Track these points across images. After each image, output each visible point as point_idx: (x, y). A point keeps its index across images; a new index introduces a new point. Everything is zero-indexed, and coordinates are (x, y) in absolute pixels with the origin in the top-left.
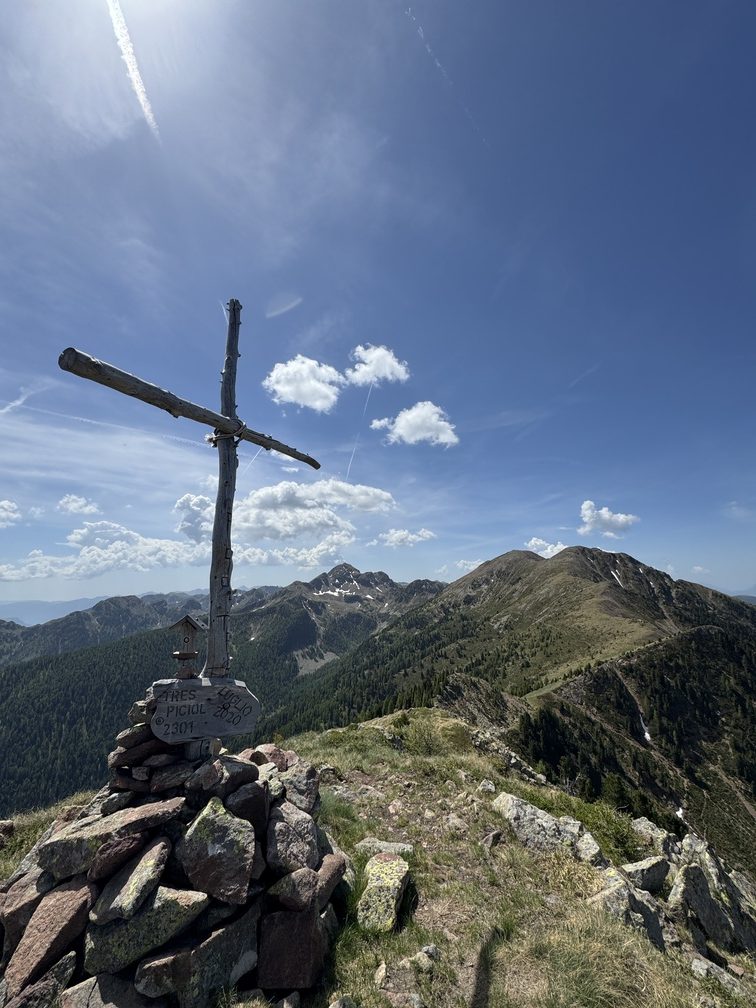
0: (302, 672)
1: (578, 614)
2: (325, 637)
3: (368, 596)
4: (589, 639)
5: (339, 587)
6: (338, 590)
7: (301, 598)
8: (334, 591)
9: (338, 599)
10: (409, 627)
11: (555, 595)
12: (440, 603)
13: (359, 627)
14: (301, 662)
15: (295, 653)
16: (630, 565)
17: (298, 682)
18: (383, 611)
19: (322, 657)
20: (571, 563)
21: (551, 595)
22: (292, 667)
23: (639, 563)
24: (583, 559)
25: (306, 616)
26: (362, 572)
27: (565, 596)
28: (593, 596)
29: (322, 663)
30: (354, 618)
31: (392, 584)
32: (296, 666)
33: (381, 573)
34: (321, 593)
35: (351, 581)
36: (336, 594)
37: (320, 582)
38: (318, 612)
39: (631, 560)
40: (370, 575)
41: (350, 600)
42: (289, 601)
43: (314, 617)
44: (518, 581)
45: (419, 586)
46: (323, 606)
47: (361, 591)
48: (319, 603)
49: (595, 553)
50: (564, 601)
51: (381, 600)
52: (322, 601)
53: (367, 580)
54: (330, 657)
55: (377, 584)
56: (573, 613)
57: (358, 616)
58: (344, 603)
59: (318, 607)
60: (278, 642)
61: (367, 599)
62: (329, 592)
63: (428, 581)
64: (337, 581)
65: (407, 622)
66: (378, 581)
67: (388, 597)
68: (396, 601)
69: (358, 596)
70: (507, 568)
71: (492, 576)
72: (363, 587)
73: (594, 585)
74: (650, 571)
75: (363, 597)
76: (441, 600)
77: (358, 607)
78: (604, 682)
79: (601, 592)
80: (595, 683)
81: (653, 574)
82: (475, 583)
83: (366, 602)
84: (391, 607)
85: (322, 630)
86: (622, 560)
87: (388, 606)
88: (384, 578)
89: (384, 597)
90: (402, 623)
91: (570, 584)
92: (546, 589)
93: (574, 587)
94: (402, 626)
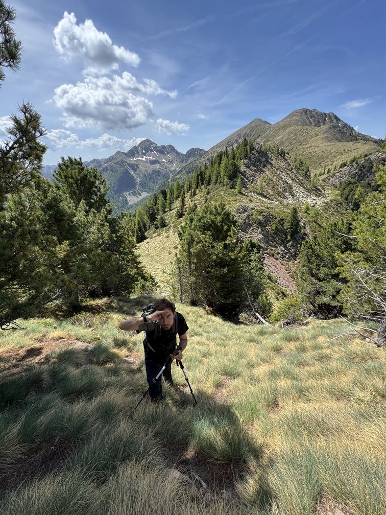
0: (130, 203)
1: (307, 146)
2: (141, 184)
3: (164, 160)
4: (320, 158)
5: (145, 155)
6: (145, 157)
7: (123, 161)
8: (143, 158)
9: (146, 162)
10: (188, 173)
11: (287, 139)
12: (207, 158)
13: (159, 178)
14: (129, 198)
15: (125, 193)
17: (128, 208)
18: (172, 169)
19: (140, 195)
20: (297, 120)
21: (284, 139)
22: (124, 201)
24: (305, 117)
25: (127, 172)
26: (159, 145)
27: (295, 139)
28: (317, 135)
29: (140, 198)
30: (157, 173)
31: (178, 153)
32: (126, 200)
33: (170, 146)
34: (135, 159)
35: (152, 151)
36: (144, 159)
37: (133, 152)
38: (135, 170)
40: (164, 147)
41: (153, 162)
42: (116, 163)
43: (132, 173)
44: (258, 137)
45: (193, 152)
46: (137, 166)
47: (159, 157)
48: (134, 164)
49: (313, 113)
50: (294, 142)
51: (171, 162)
52: (136, 163)
53: (162, 150)
54: (144, 195)
55: (168, 153)
56: (304, 146)
57: (159, 171)
58: (149, 165)
59: (135, 167)
60: (113, 187)
61: (163, 162)
62: (140, 158)
63: (198, 149)
64: (144, 151)
65: (187, 170)
66: (169, 151)
67: (175, 160)
68: (180, 162)
69: (157, 160)
70: (250, 132)
71: (240, 137)
72: (160, 154)
73: (318, 129)
74: (345, 125)
75: (160, 161)
76: (207, 155)
77: (158, 166)
78: (367, 171)
79: (323, 132)
80: (360, 172)
81: (347, 127)
82: (229, 143)
83: (162, 163)
84: (177, 166)
85: (138, 180)
86: (330, 118)
87: (176, 166)
88: (172, 149)
89: (173, 160)
90: (184, 171)
91: (299, 131)
92: (281, 136)
93: (302, 132)
94: (184, 173)
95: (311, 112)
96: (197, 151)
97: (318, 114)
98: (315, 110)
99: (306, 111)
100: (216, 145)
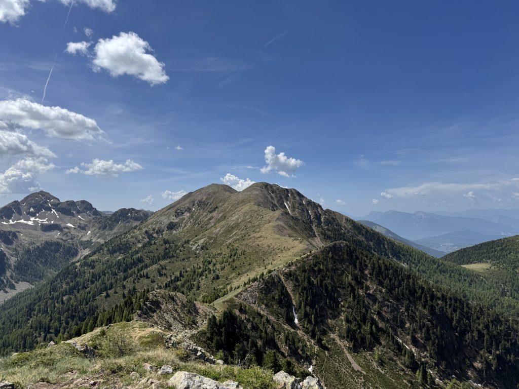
1: (258, 235)
2: (17, 268)
3: (69, 225)
4: (265, 254)
5: (33, 215)
6: (32, 219)
8: (29, 220)
9: (34, 227)
10: (112, 252)
11: (243, 221)
12: (144, 230)
13: (58, 255)
16: (297, 198)
18: (85, 239)
19: (13, 287)
20: (257, 195)
21: (240, 221)
23: (303, 196)
24: (266, 192)
26: (62, 201)
27: (250, 222)
28: (270, 222)
29: (12, 293)
31: (96, 212)
33: (83, 202)
34: (11, 222)
35: (49, 209)
36: (30, 223)
37: (10, 211)
38: (9, 243)
39: (299, 194)
40: (71, 204)
41: (47, 228)
43: (3, 248)
44: (215, 209)
45: (124, 215)
46: (15, 236)
47: (60, 219)
48: (10, 232)
49: (274, 188)
51: (83, 228)
52: (13, 230)
53: (68, 209)
54: (22, 287)
55: (79, 212)
56: (255, 235)
57: (57, 244)
58: (40, 233)
61: (68, 228)
62: (22, 221)
63: (133, 209)
64: (32, 209)
65: (111, 248)
66: (81, 210)
67: (91, 225)
68: (100, 228)
69: (57, 224)
70: (206, 199)
71: (194, 205)
72: (63, 216)
73: (272, 213)
74: (310, 203)
75: (63, 225)
76: (145, 227)
77: (56, 235)
78: (271, 286)
79: (276, 218)
80: (265, 287)
81: (311, 205)
82: (178, 211)
83: (66, 230)
84: (94, 234)
85: (13, 260)
86: (292, 194)
87: (91, 234)
88: (86, 206)
89: (86, 225)
90: (106, 249)
91: (255, 212)
92: (237, 216)
93: (257, 214)
94: (105, 252)
95: (271, 186)
96: (131, 213)
97: (280, 189)
98: (275, 185)
99: (266, 186)
100: (161, 211)
